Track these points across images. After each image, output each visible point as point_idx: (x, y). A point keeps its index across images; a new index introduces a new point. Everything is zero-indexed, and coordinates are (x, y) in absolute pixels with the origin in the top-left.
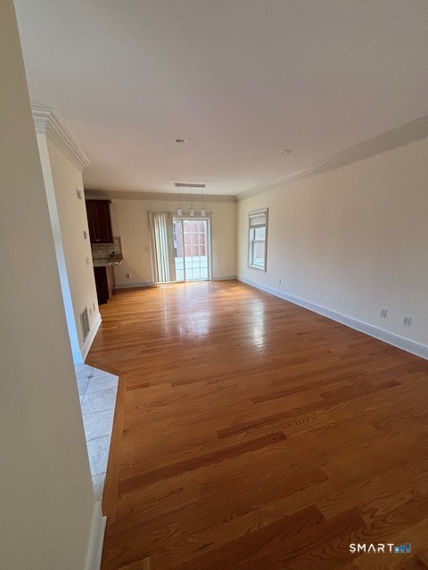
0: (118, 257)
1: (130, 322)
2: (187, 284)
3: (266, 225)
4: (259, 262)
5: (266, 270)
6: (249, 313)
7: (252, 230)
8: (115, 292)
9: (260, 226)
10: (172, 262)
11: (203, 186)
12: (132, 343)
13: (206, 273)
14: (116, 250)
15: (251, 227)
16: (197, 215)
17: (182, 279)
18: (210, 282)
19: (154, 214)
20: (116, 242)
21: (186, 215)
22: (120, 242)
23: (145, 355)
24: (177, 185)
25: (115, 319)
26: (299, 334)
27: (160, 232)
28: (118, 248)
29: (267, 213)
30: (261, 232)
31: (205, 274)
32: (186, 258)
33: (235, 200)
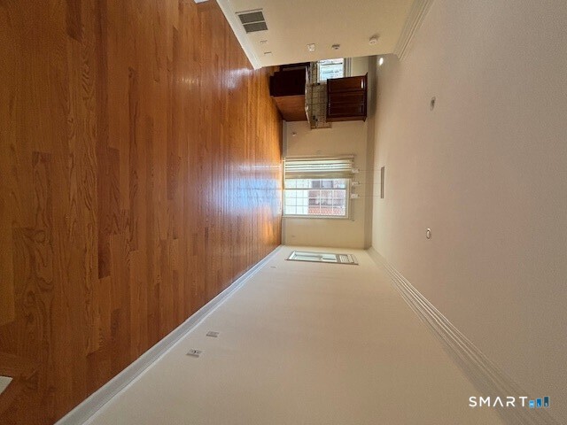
0: (313, 125)
10: (306, 175)
11: (382, 196)
14: (320, 124)
17: (286, 186)
18: (281, 216)
19: (353, 160)
20: (328, 124)
21: (352, 189)
22: (326, 127)
24: (383, 169)
27: (336, 165)
28: (322, 126)
32: (307, 191)
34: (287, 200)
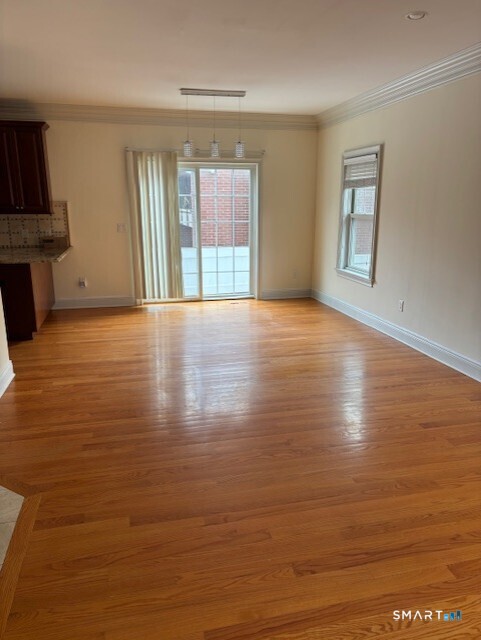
0: (60, 244)
1: (71, 382)
2: (206, 306)
3: (378, 182)
4: (361, 262)
5: (373, 281)
6: (336, 373)
7: (348, 192)
8: (51, 317)
9: (363, 183)
10: (174, 258)
11: (241, 94)
12: (70, 427)
13: (247, 283)
14: (58, 228)
15: (346, 184)
16: (227, 158)
17: (195, 293)
18: (255, 302)
19: (137, 154)
20: (57, 211)
21: (201, 156)
22: (66, 213)
23: (86, 454)
24: (185, 91)
25: (42, 374)
26: (426, 426)
27: (152, 193)
28: (62, 223)
29: (380, 155)
30: (366, 197)
31: (243, 284)
32: (204, 250)
33: (314, 126)
34: (222, 291)
